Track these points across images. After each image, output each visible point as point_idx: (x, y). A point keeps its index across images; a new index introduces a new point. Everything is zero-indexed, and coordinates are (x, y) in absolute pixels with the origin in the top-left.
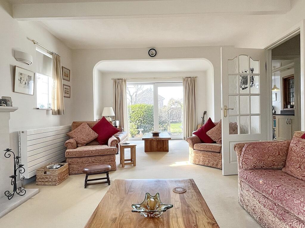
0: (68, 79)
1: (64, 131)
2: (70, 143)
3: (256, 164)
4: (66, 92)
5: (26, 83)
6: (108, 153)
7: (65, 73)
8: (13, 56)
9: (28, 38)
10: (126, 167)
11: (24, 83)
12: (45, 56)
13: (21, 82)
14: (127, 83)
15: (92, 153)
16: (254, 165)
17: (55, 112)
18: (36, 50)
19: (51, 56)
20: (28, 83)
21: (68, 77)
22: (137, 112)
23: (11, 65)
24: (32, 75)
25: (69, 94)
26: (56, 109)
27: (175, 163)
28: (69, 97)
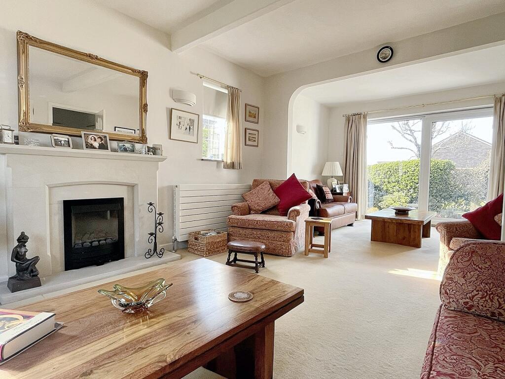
0: (256, 120)
1: (239, 192)
2: (237, 207)
3: (472, 298)
4: (250, 138)
5: (186, 128)
6: (280, 228)
7: (250, 112)
8: (170, 96)
9: (191, 73)
10: (311, 255)
11: (184, 128)
12: (218, 92)
13: (180, 127)
14: (368, 120)
15: (257, 223)
16: (465, 301)
17: (228, 166)
18: (204, 84)
19: (226, 91)
20: (190, 128)
21: (255, 117)
22: (411, 173)
23: (167, 108)
24: (195, 118)
25: (257, 141)
26: (229, 161)
27: (408, 270)
28: (257, 146)
